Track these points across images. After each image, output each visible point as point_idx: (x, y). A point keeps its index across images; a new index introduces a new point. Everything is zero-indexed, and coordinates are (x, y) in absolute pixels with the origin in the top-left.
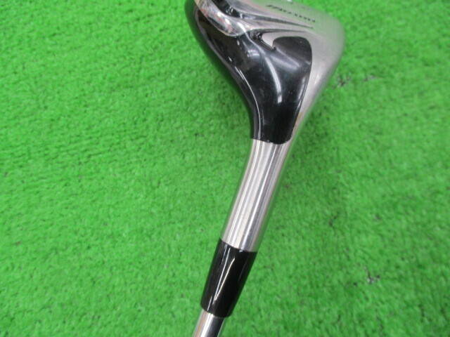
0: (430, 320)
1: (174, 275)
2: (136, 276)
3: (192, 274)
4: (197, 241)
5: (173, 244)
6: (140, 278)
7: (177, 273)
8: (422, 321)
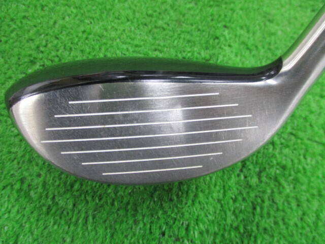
0: (245, 177)
1: (46, 46)
2: (12, 32)
3: (63, 52)
4: (82, 29)
5: (61, 22)
6: (13, 35)
7: (49, 45)
8: (238, 175)
